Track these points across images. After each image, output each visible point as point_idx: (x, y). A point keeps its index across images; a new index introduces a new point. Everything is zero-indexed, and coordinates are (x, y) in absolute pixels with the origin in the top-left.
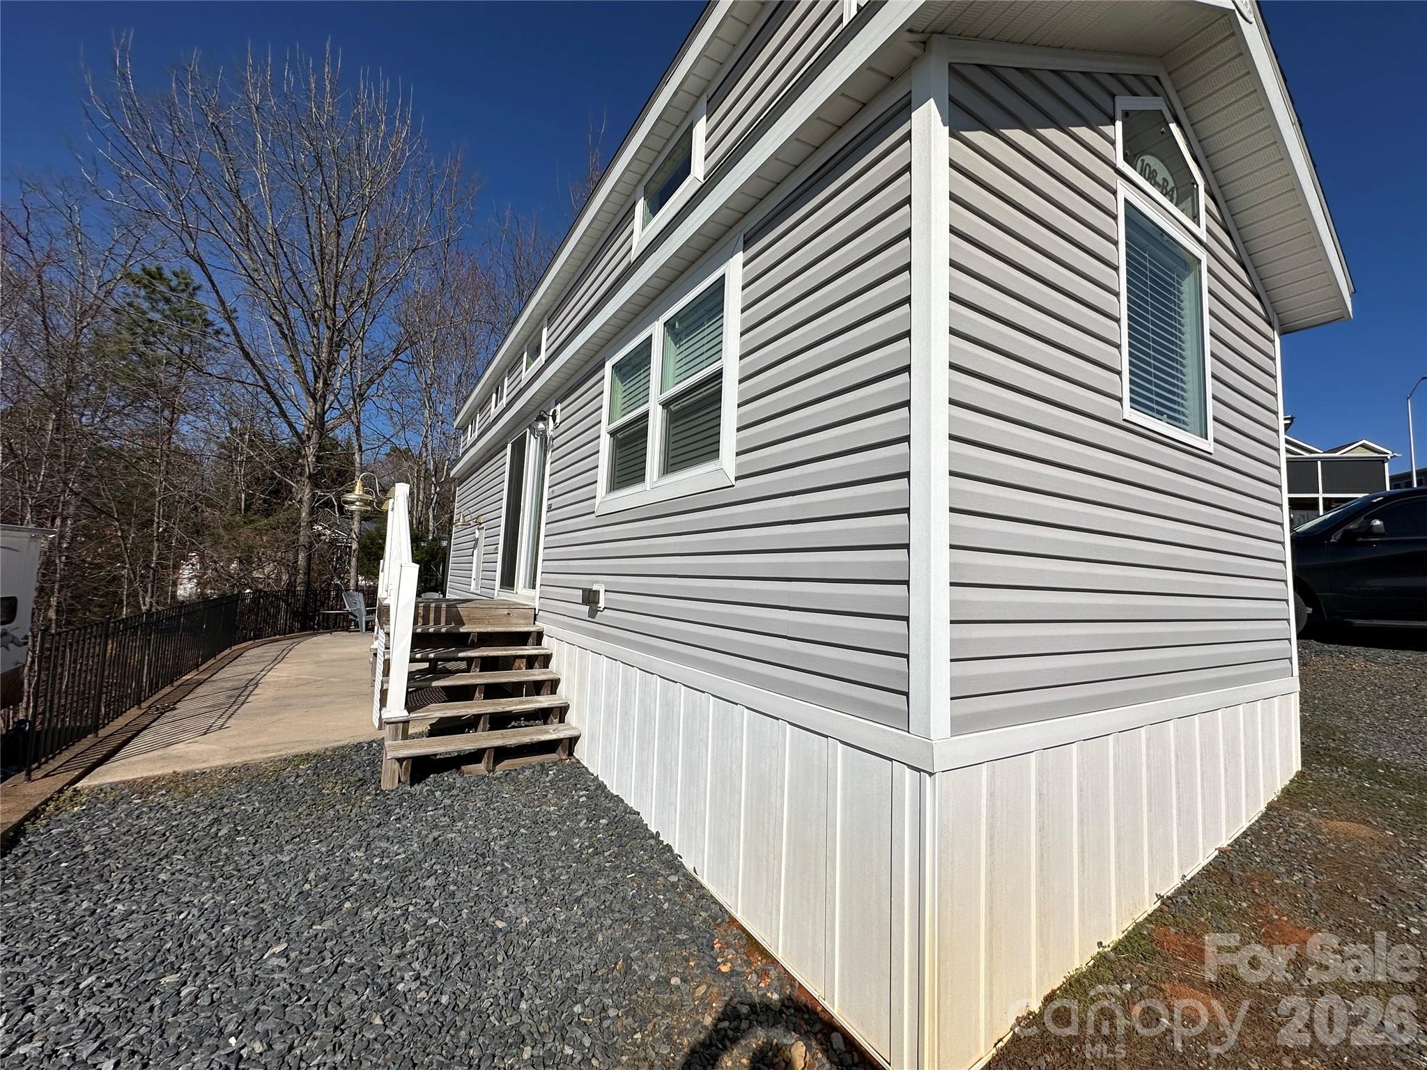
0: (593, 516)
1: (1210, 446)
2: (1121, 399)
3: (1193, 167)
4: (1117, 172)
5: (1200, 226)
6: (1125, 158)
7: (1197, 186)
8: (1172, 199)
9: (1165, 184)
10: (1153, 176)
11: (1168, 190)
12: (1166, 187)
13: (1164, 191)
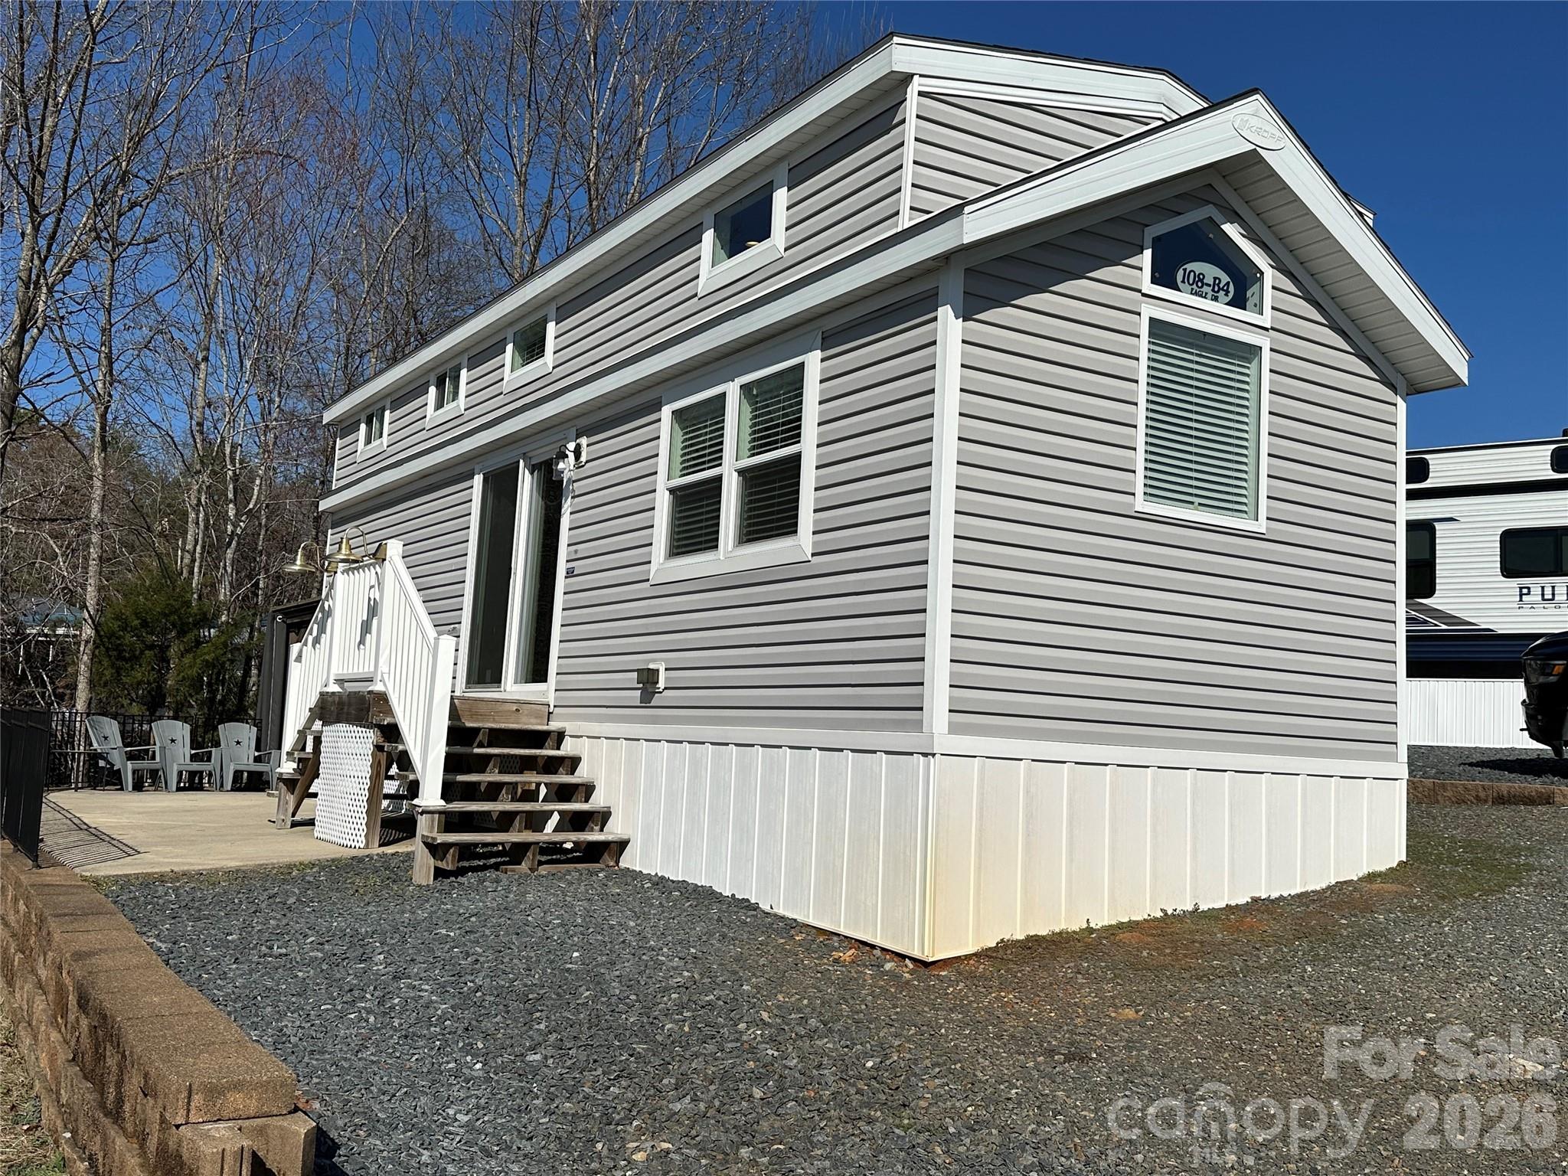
0: (646, 585)
1: (1261, 527)
2: (1134, 494)
3: (1256, 257)
4: (1144, 295)
5: (1262, 314)
6: (1153, 280)
7: (1262, 274)
8: (1227, 293)
9: (1217, 281)
10: (1200, 279)
11: (1221, 286)
12: (1218, 285)
13: (1216, 288)
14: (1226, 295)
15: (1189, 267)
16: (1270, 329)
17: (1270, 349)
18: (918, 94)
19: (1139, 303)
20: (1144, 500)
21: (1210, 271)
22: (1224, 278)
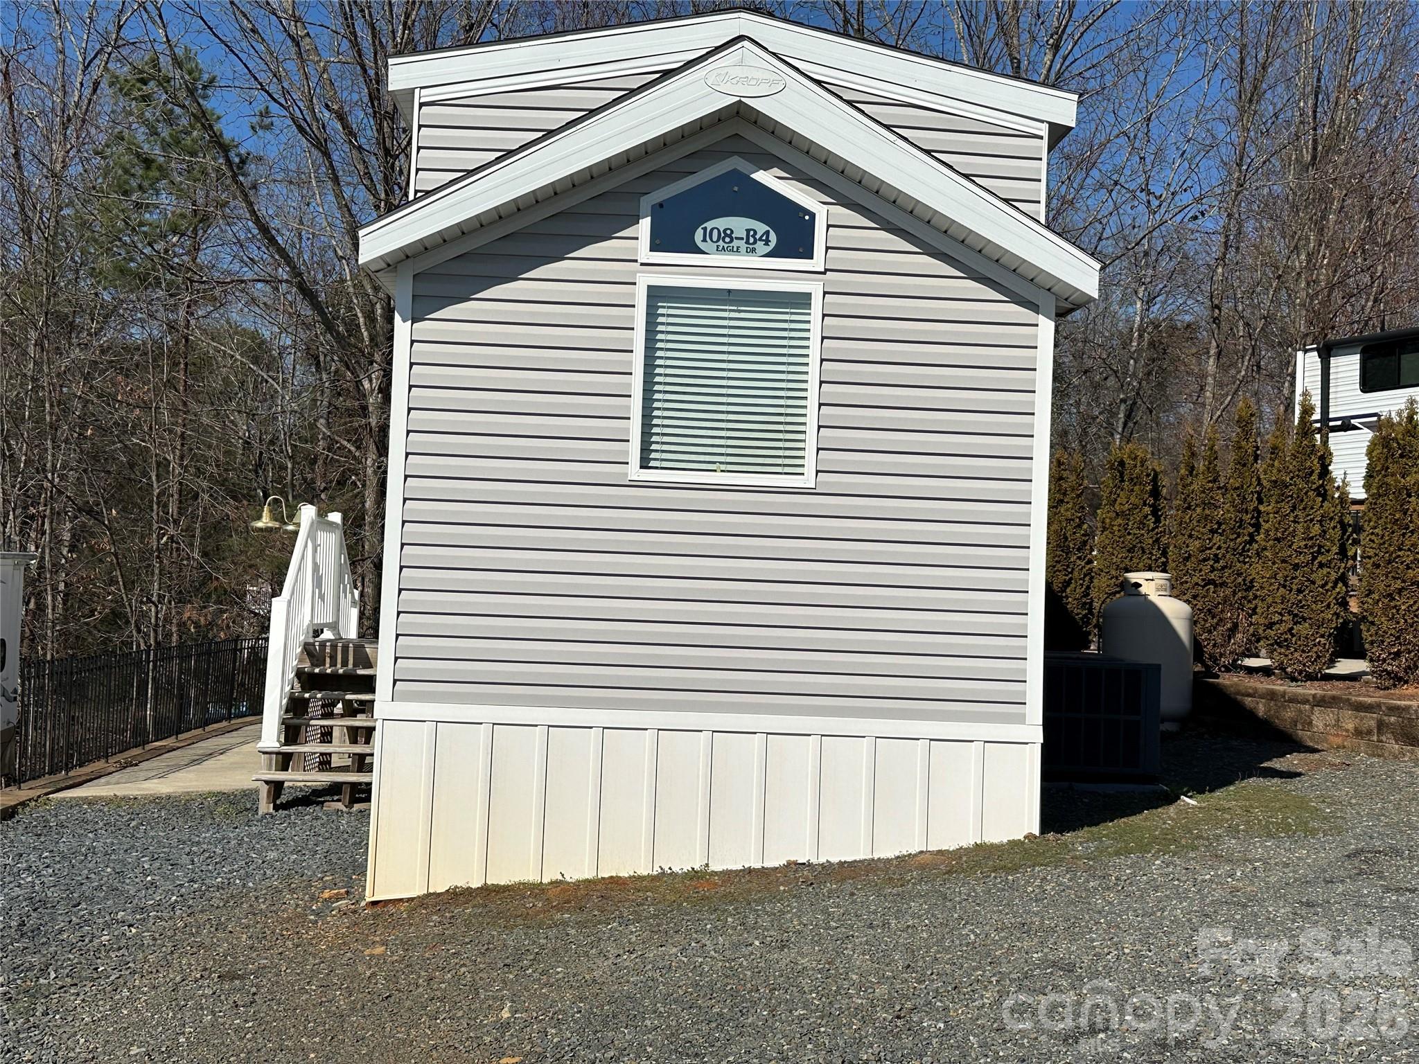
1: (808, 480)
2: (627, 463)
3: (803, 199)
4: (642, 264)
5: (812, 258)
6: (654, 248)
7: (813, 216)
8: (767, 242)
9: (752, 233)
10: (728, 235)
11: (758, 237)
12: (753, 236)
13: (752, 240)
14: (767, 244)
15: (709, 225)
16: (827, 270)
17: (825, 293)
18: (421, 105)
19: (635, 273)
20: (641, 467)
21: (739, 225)
22: (761, 228)
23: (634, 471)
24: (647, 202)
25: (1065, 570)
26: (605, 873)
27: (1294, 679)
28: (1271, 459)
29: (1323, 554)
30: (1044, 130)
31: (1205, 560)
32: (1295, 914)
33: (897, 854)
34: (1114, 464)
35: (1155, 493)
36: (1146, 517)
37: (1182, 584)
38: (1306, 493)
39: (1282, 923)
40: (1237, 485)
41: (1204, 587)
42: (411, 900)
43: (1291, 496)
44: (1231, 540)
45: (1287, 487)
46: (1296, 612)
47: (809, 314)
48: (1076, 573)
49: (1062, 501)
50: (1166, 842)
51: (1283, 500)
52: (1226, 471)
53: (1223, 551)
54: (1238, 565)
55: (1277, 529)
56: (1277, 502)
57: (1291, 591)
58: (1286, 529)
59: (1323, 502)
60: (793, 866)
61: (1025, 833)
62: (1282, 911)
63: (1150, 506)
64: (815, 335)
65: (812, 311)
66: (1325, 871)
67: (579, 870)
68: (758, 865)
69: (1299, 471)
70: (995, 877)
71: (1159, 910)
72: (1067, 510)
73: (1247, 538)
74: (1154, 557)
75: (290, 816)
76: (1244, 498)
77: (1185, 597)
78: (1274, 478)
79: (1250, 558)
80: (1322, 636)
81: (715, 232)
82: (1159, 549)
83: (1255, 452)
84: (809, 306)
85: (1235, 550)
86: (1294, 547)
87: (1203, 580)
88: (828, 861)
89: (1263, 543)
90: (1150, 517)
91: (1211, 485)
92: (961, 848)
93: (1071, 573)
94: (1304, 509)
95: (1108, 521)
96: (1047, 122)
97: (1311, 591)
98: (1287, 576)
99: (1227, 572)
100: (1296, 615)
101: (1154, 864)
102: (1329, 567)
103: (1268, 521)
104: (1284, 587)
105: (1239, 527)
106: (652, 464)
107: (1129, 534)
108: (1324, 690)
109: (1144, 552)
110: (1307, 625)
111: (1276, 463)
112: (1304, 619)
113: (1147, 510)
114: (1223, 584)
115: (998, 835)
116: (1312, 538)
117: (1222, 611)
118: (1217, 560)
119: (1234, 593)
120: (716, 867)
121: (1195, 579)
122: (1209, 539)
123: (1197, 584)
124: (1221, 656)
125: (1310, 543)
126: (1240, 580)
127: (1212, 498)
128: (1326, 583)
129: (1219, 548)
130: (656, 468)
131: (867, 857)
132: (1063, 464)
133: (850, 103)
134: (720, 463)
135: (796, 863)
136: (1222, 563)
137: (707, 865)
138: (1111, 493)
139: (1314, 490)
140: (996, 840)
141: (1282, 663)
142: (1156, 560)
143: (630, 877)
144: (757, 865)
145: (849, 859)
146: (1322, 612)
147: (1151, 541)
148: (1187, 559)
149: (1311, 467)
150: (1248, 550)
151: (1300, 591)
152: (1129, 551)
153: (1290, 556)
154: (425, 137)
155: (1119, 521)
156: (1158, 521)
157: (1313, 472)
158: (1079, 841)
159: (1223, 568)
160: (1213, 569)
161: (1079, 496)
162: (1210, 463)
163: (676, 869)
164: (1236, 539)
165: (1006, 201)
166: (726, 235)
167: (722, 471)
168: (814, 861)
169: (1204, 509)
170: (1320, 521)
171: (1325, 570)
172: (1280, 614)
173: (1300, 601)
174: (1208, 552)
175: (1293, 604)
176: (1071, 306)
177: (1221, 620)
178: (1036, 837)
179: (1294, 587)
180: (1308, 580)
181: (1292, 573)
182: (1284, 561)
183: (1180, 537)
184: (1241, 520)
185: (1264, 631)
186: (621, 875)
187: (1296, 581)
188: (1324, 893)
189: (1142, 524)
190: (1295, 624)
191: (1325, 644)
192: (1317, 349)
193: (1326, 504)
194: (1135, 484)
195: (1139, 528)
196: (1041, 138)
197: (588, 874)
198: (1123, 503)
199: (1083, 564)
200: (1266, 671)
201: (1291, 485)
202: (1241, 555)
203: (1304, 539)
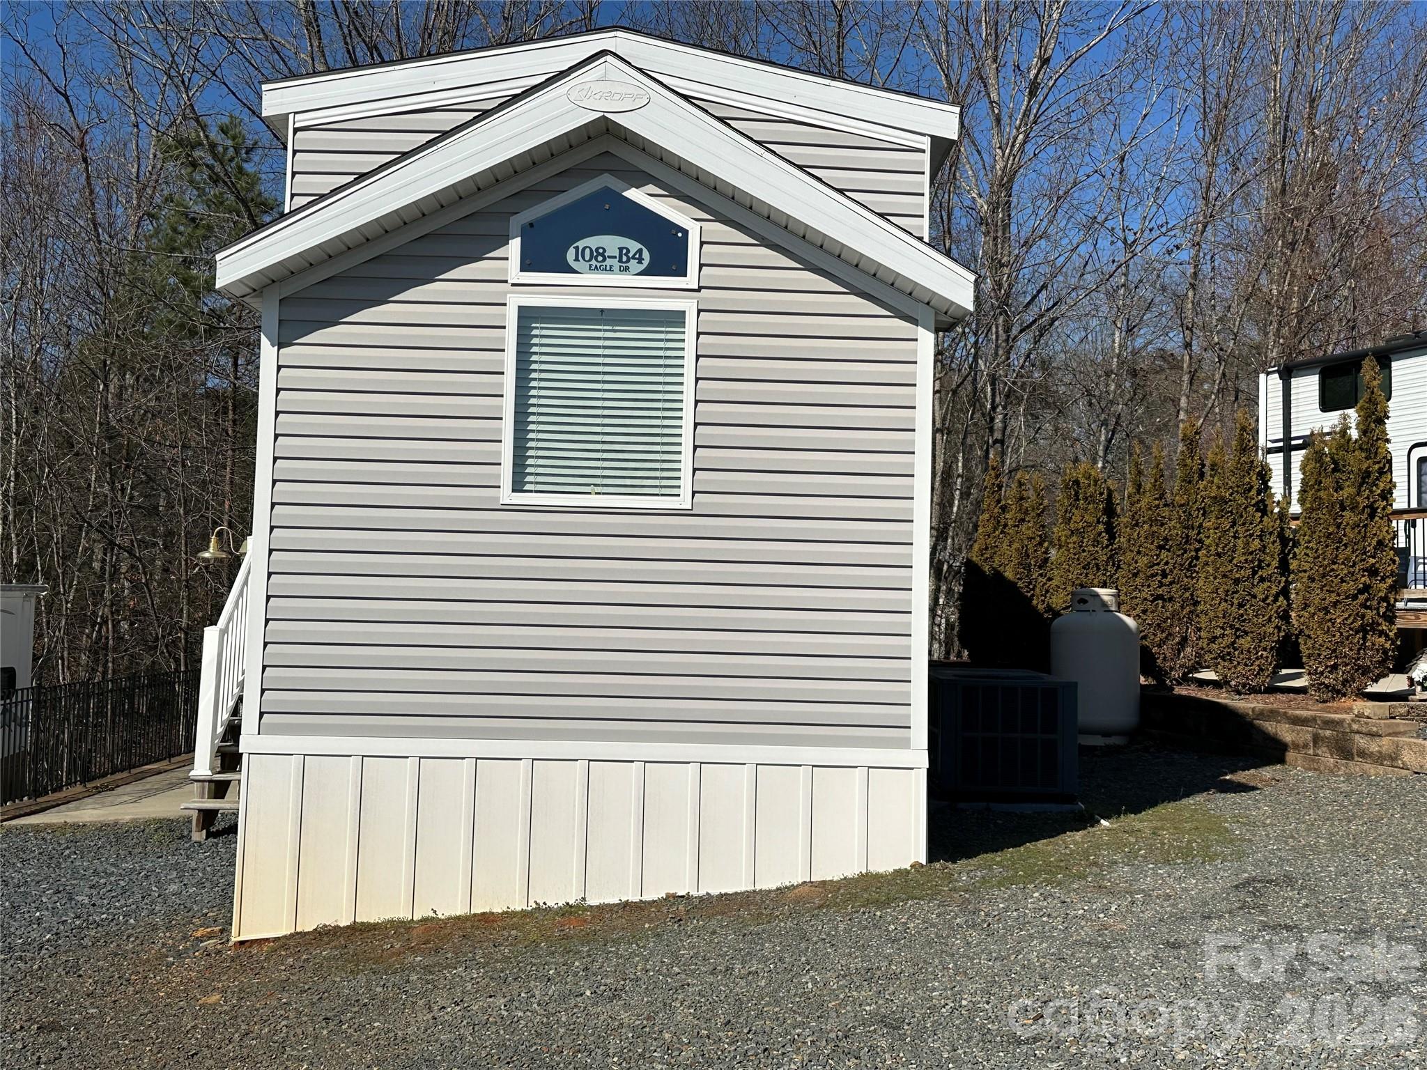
1: (684, 502)
2: (499, 487)
3: (678, 217)
4: (513, 285)
5: (685, 275)
6: (524, 267)
7: (686, 232)
8: (640, 261)
9: (624, 251)
10: (600, 253)
11: (631, 255)
12: (626, 254)
13: (625, 259)
14: (640, 262)
15: (581, 244)
16: (700, 289)
17: (699, 311)
18: (296, 130)
19: (506, 293)
20: (513, 491)
21: (612, 243)
22: (634, 246)
23: (506, 495)
24: (517, 221)
25: (1027, 587)
26: (477, 910)
27: (1239, 693)
28: (1211, 475)
29: (1262, 568)
30: (926, 144)
31: (1153, 576)
32: (1156, 957)
33: (779, 885)
34: (1068, 484)
35: (1110, 511)
36: (1100, 534)
37: (1132, 598)
38: (1245, 509)
39: (1139, 968)
40: (1183, 502)
41: (1152, 602)
42: (276, 939)
43: (1231, 512)
44: (1178, 556)
45: (1227, 503)
46: (1237, 626)
47: (684, 333)
48: (1038, 590)
49: (1023, 520)
50: (1053, 873)
51: (1222, 516)
52: (1174, 486)
53: (1170, 566)
54: (1185, 579)
55: (1217, 545)
56: (1217, 518)
57: (1232, 606)
58: (1226, 545)
59: (1262, 517)
60: (671, 899)
61: (912, 861)
62: (1144, 954)
63: (1104, 524)
64: (690, 355)
65: (686, 330)
66: (1206, 904)
67: (452, 906)
68: (636, 899)
69: (1238, 486)
70: (864, 913)
71: (1013, 954)
72: (1029, 528)
73: (1193, 553)
74: (1108, 574)
75: (217, 844)
76: (1190, 515)
77: (1134, 613)
78: (1213, 495)
79: (1198, 573)
80: (1265, 649)
81: (587, 251)
82: (1113, 565)
83: (1200, 470)
84: (683, 324)
85: (1182, 565)
86: (1235, 562)
87: (1152, 595)
88: (708, 894)
89: (1205, 559)
90: (1104, 534)
91: (1157, 502)
92: (845, 878)
93: (1033, 589)
94: (1244, 524)
95: (1063, 538)
96: (929, 135)
97: (1252, 605)
98: (1228, 591)
99: (1175, 588)
100: (1238, 629)
101: (1032, 897)
102: (1270, 581)
103: (1208, 537)
104: (1226, 601)
105: (1186, 543)
106: (527, 487)
107: (1084, 551)
108: (1266, 703)
109: (1098, 569)
110: (1249, 638)
111: (1216, 480)
112: (1246, 633)
113: (1101, 527)
114: (1171, 599)
115: (884, 864)
116: (1251, 553)
117: (1171, 625)
118: (1164, 575)
119: (1182, 607)
120: (593, 901)
121: (1144, 594)
122: (1156, 555)
123: (1145, 599)
124: (1171, 670)
125: (1250, 558)
126: (1187, 594)
127: (1158, 515)
128: (1267, 597)
129: (1167, 563)
130: (531, 491)
131: (748, 889)
132: (1024, 484)
133: (721, 120)
134: (595, 485)
135: (675, 896)
136: (1169, 578)
137: (584, 899)
138: (1066, 511)
139: (1253, 506)
140: (881, 870)
141: (1226, 676)
142: (1111, 576)
143: (504, 913)
144: (634, 898)
145: (730, 891)
146: (1264, 625)
147: (1105, 558)
148: (1135, 575)
149: (1249, 483)
150: (1195, 566)
151: (1241, 606)
152: (1084, 568)
153: (1231, 571)
154: (300, 162)
155: (1075, 538)
156: (1112, 537)
157: (1252, 487)
158: (966, 871)
159: (1171, 583)
160: (1161, 585)
161: (1039, 515)
162: (1156, 481)
163: (551, 903)
164: (1183, 554)
165: (882, 215)
166: (599, 254)
167: (596, 493)
168: (694, 893)
169: (1151, 525)
170: (1260, 537)
171: (1267, 584)
172: (1222, 628)
173: (1242, 615)
174: (1156, 567)
175: (1235, 618)
176: (951, 320)
177: (1170, 634)
178: (922, 866)
179: (1236, 602)
180: (1250, 594)
181: (1232, 588)
182: (1225, 576)
183: (1129, 553)
184: (1187, 536)
185: (1208, 644)
186: (494, 911)
187: (1237, 596)
188: (1196, 930)
189: (1096, 542)
190: (1238, 637)
191: (1267, 657)
192: (1278, 371)
193: (1265, 518)
194: (1089, 503)
195: (1093, 546)
196: (923, 151)
197: (460, 910)
198: (1077, 521)
199: (1044, 580)
200: (1215, 684)
201: (1230, 501)
202: (1188, 570)
203: (1244, 554)
